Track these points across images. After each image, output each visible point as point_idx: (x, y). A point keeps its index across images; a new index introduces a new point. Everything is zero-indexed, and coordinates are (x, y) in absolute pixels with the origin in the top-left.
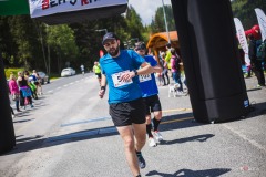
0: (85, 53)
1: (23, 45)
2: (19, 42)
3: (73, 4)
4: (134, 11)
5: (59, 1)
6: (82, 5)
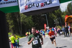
3: (38, 7)
5: (32, 6)
6: (41, 7)
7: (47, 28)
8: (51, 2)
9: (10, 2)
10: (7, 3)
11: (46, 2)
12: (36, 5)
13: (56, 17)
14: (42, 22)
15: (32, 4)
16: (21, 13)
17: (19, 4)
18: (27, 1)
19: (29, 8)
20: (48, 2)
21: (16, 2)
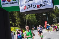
0: (39, 22)
1: (18, 19)
2: (16, 18)
3: (34, 8)
4: (57, 7)
5: (30, 7)
6: (38, 8)
7: (47, 25)
8: (46, 4)
9: (12, 3)
10: (10, 3)
11: (42, 4)
12: (33, 6)
13: (55, 16)
14: (43, 20)
15: (30, 5)
16: (20, 12)
17: (20, 5)
18: (26, 2)
19: (27, 8)
20: (43, 4)
21: (17, 3)
